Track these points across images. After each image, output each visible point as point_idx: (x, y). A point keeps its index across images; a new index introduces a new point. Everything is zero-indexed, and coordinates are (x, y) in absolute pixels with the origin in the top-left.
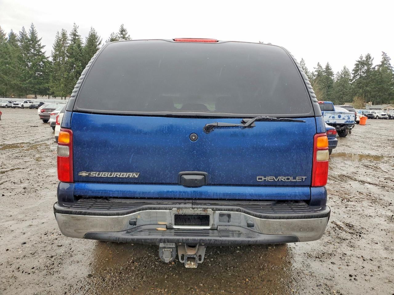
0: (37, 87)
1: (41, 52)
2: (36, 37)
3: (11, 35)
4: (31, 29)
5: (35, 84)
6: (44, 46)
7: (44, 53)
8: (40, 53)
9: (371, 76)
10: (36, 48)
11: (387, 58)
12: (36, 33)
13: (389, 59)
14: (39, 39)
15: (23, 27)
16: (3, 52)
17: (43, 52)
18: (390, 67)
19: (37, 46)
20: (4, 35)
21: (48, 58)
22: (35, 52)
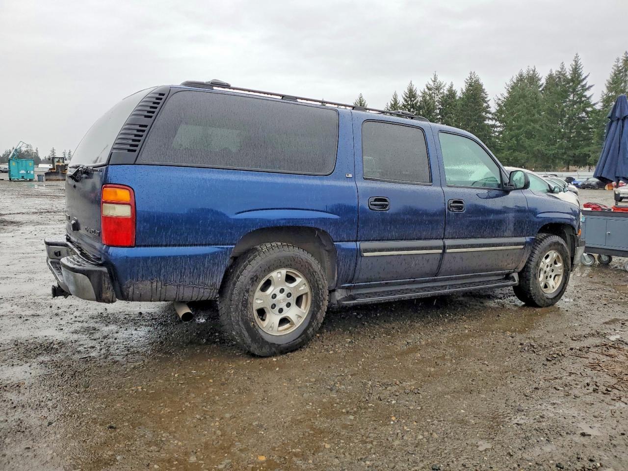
0: (571, 153)
1: (585, 96)
2: (580, 75)
3: (549, 78)
4: (574, 63)
5: (568, 148)
6: (591, 86)
7: (588, 98)
8: (583, 99)
10: (578, 91)
12: (581, 67)
14: (583, 77)
15: (563, 63)
16: (530, 105)
17: (588, 96)
19: (580, 89)
20: (539, 80)
21: (594, 104)
22: (575, 99)
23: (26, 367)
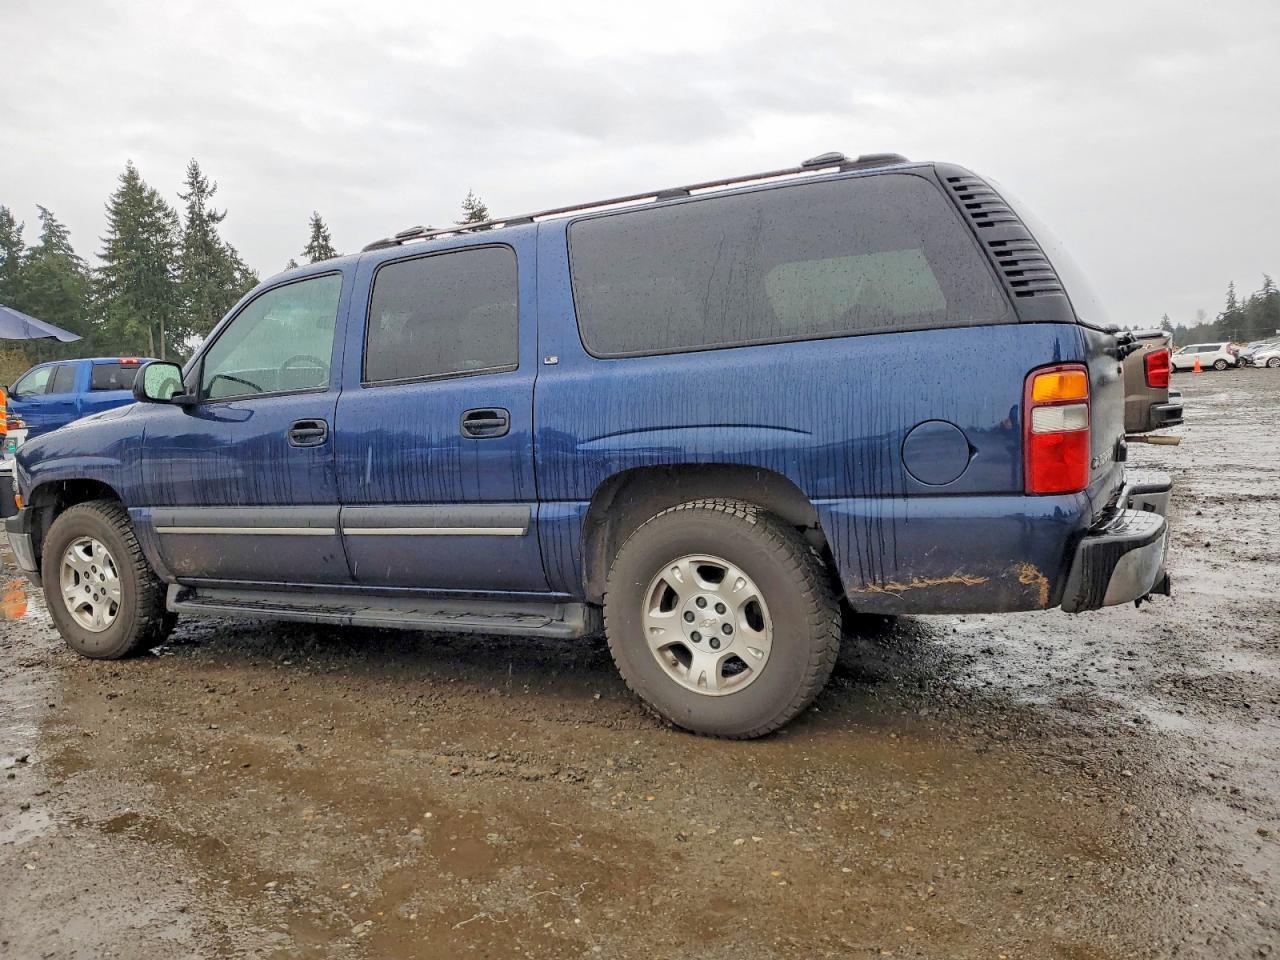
9: (26, 281)
11: (57, 226)
13: (64, 232)
18: (71, 256)
23: (1229, 668)
